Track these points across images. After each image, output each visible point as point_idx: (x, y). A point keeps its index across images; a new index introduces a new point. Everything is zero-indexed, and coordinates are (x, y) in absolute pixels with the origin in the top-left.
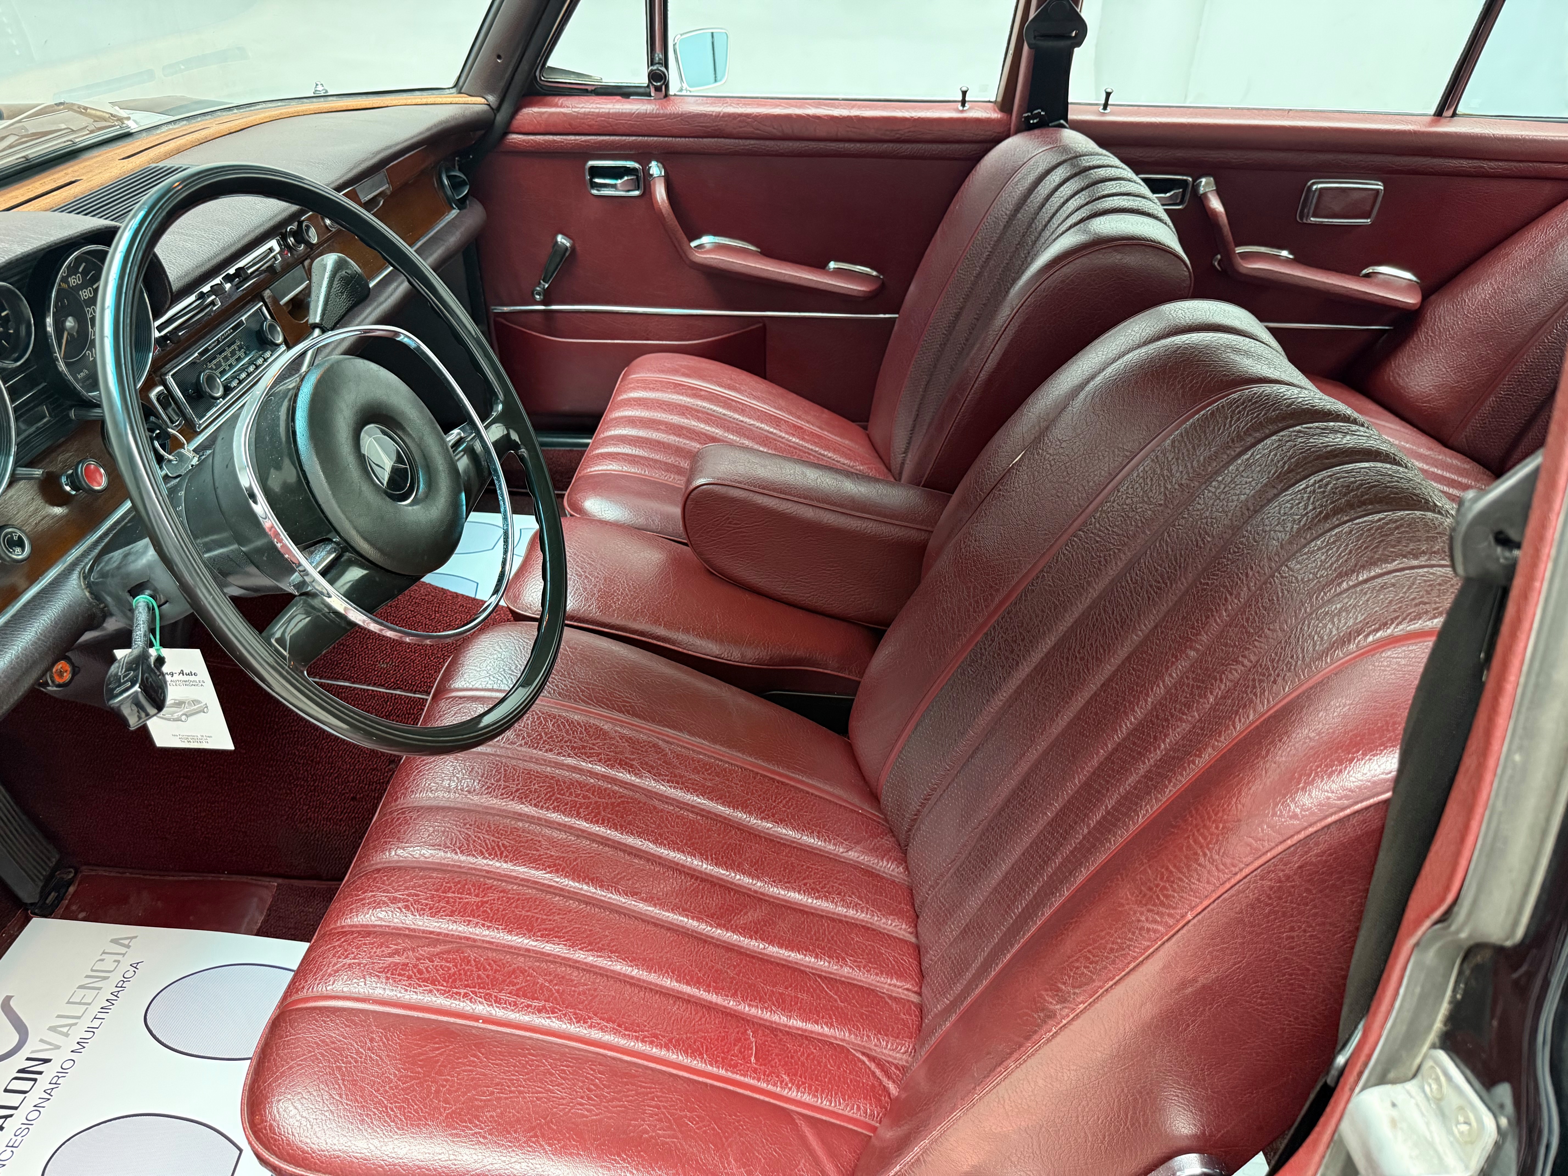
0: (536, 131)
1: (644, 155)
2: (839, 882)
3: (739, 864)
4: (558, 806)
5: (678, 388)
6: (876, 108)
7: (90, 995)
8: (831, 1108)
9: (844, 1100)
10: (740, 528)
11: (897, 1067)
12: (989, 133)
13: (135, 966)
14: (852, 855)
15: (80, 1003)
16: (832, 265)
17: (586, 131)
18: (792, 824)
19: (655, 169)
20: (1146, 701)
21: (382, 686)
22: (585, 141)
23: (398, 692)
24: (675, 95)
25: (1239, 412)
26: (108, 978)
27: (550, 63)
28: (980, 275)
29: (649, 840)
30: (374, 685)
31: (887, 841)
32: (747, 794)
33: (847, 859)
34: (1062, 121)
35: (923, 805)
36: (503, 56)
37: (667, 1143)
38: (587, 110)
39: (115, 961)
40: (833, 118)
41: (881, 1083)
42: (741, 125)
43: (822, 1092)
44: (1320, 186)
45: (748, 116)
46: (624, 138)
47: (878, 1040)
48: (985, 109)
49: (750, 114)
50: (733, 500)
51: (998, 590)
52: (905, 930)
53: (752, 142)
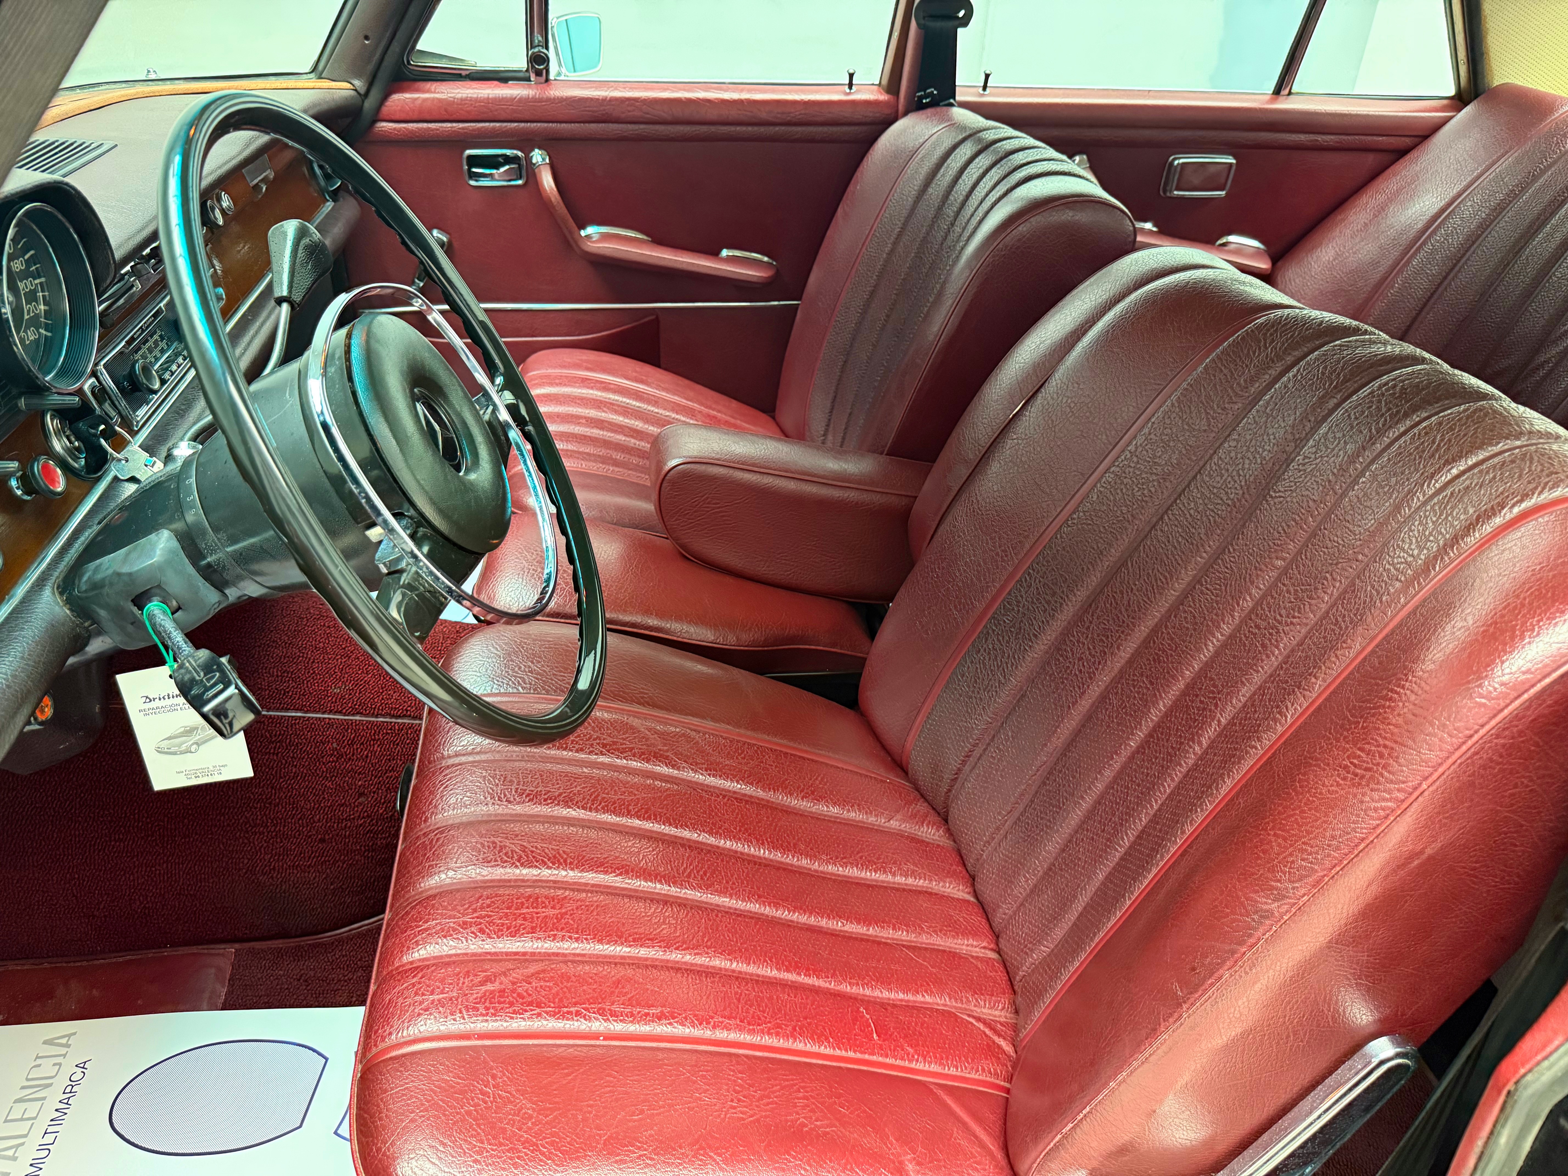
0: (408, 118)
1: (527, 142)
2: (892, 851)
3: (795, 845)
4: (607, 806)
5: (585, 382)
6: (765, 92)
7: (32, 1109)
8: (958, 1074)
9: (968, 1063)
10: (719, 508)
11: (1001, 1024)
12: (878, 115)
13: (82, 1066)
14: (894, 824)
15: (22, 1119)
16: (725, 253)
17: (463, 118)
18: (832, 800)
19: (538, 156)
20: (1233, 616)
21: (340, 712)
22: (463, 128)
23: (358, 718)
24: (555, 80)
25: (1271, 335)
26: (51, 1085)
27: (420, 46)
28: (892, 251)
29: (704, 831)
30: (330, 712)
31: (921, 807)
32: (784, 774)
33: (890, 828)
34: (952, 101)
35: (964, 763)
36: (371, 37)
37: (828, 1133)
38: (464, 96)
39: (54, 1065)
40: (724, 101)
41: (994, 1042)
42: (629, 108)
43: (947, 1059)
44: (1182, 161)
45: (636, 100)
46: (505, 124)
47: (977, 1000)
48: (872, 92)
49: (639, 98)
50: (713, 479)
51: (1028, 536)
52: (963, 891)
53: (642, 126)
